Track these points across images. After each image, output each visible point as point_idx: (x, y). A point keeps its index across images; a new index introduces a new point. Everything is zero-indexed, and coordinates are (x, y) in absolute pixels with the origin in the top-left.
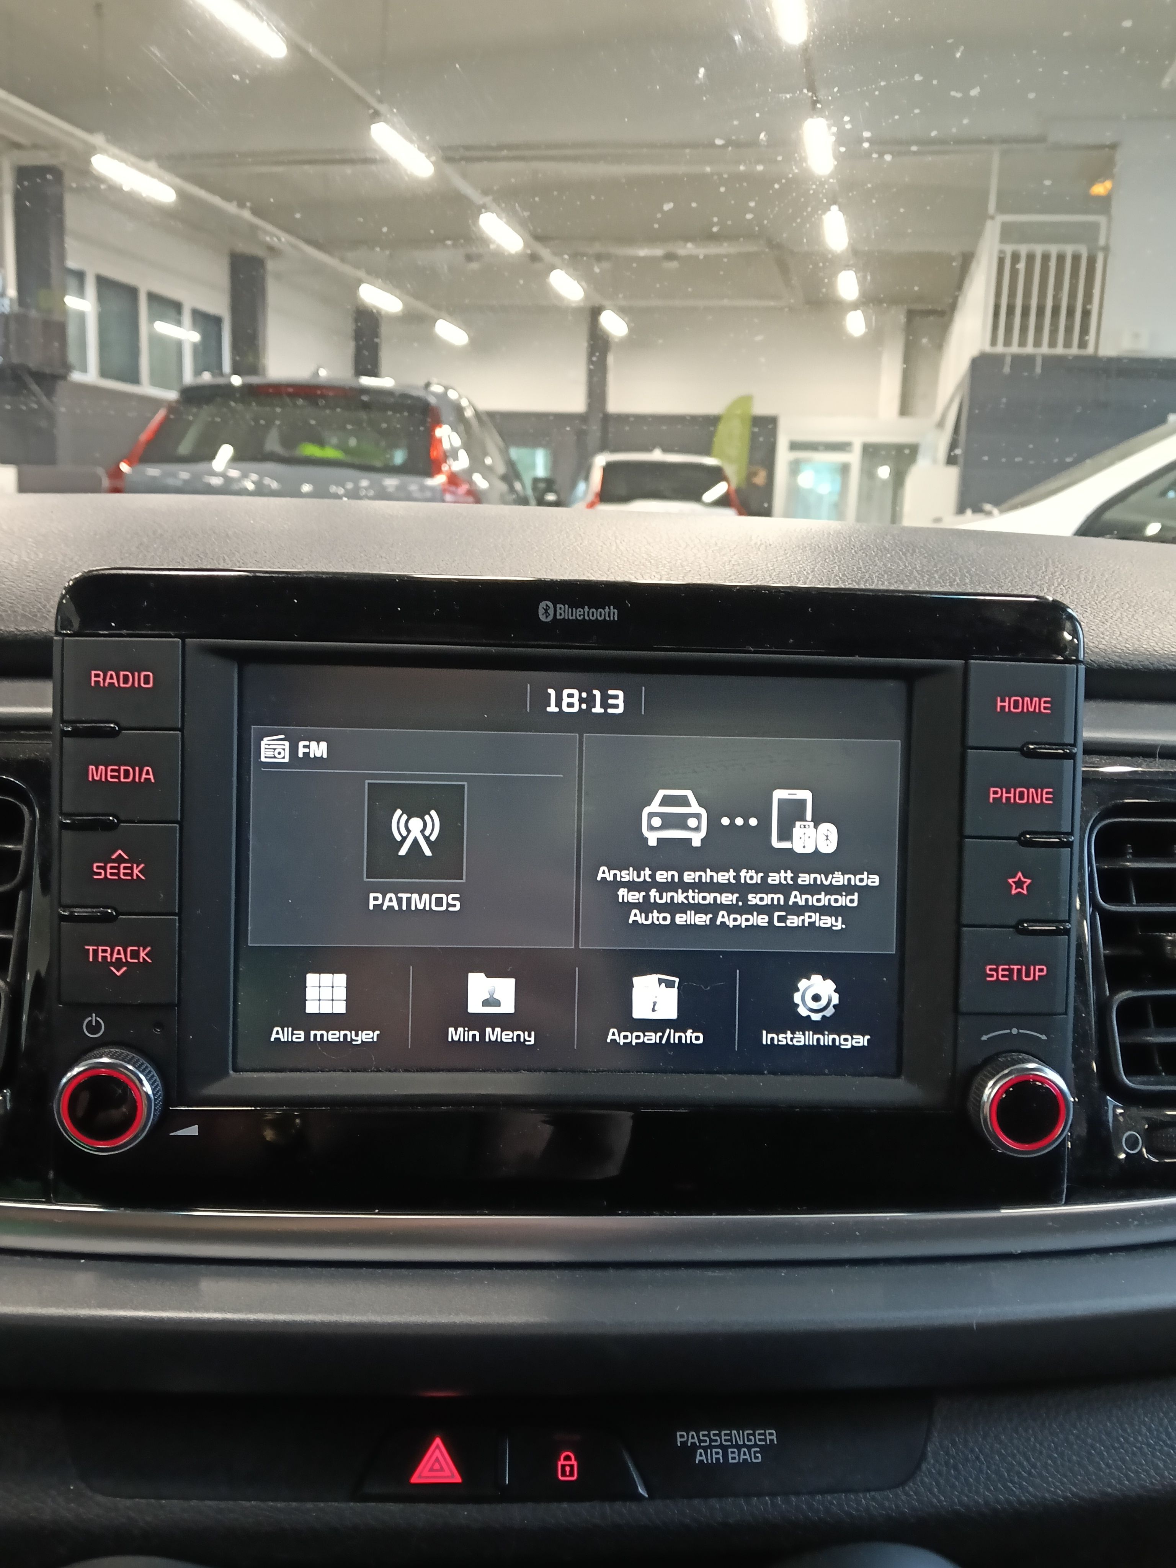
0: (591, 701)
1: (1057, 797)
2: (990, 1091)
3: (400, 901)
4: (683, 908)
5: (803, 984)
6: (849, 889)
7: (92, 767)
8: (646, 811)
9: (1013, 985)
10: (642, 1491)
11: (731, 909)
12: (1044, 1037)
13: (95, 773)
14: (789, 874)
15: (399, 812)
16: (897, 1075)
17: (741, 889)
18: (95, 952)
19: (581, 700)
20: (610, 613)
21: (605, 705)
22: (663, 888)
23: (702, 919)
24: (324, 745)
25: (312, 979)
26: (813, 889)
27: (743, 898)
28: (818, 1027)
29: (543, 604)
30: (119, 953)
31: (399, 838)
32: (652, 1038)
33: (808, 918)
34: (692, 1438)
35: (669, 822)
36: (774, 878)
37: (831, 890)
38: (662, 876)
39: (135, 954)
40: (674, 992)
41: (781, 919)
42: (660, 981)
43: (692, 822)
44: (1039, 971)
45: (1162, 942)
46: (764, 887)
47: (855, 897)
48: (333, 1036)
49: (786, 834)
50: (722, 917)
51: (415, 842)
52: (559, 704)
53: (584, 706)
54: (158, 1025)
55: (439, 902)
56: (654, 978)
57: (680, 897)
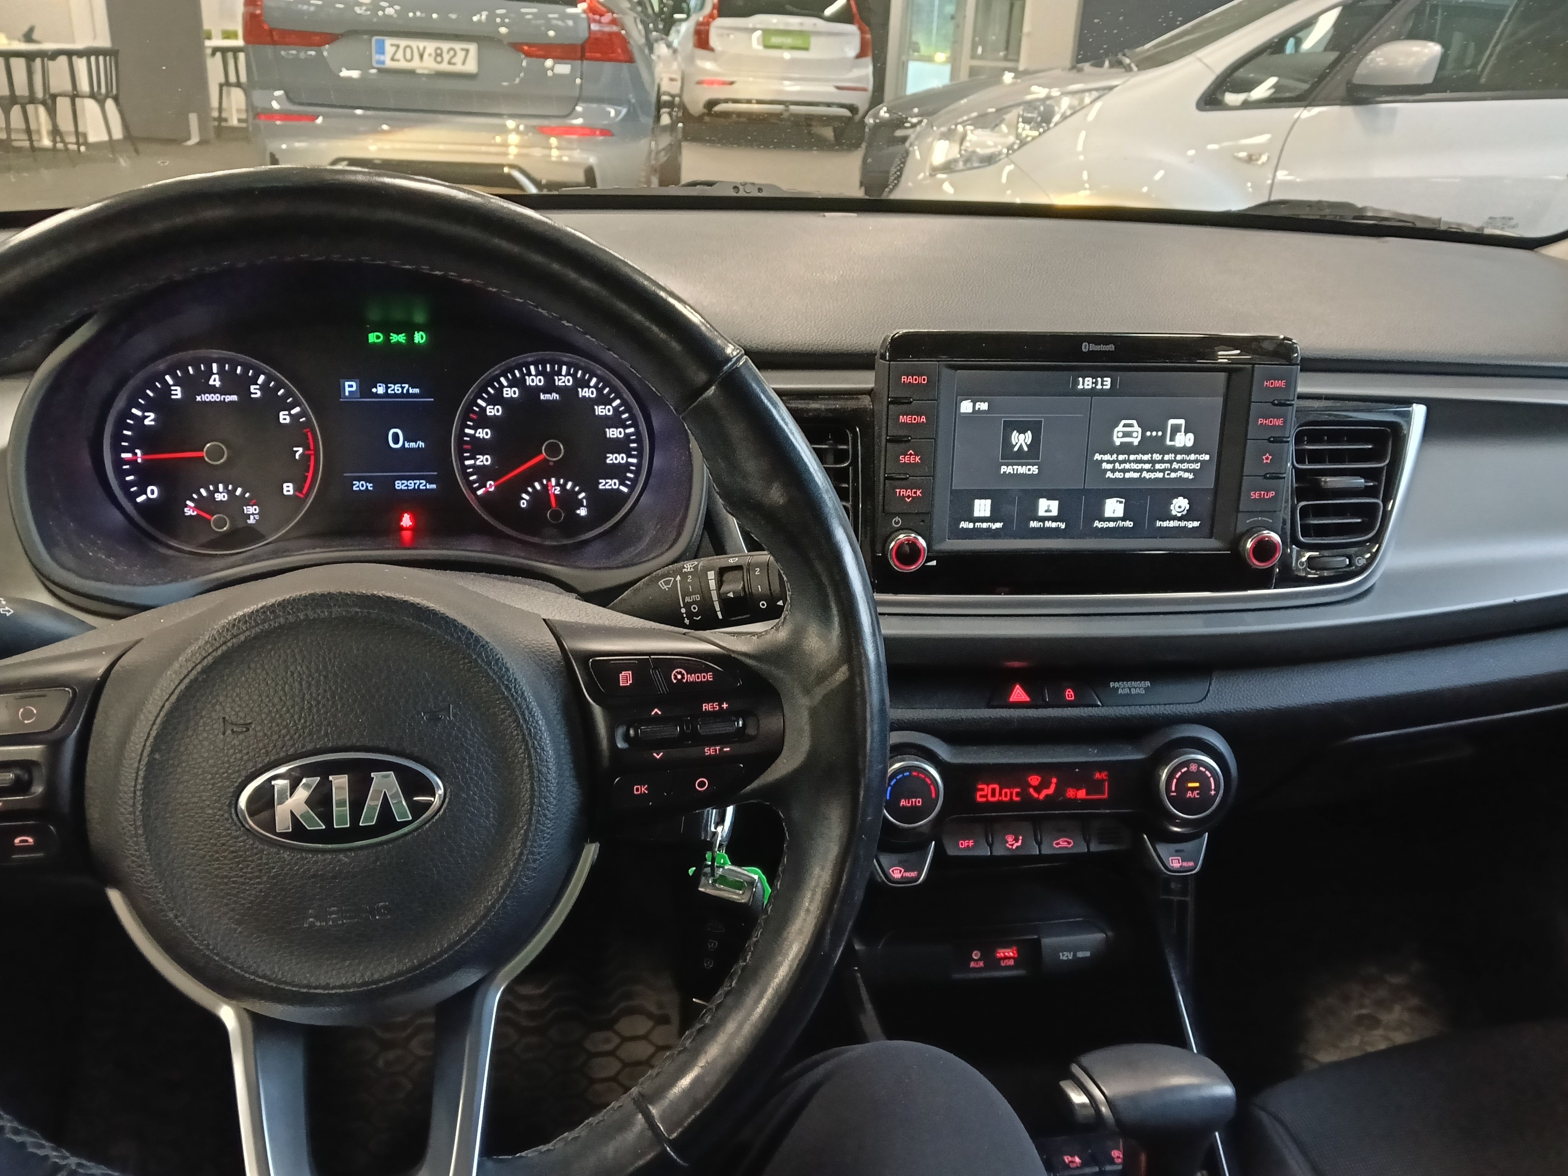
0: (1096, 383)
1: (1285, 422)
2: (1249, 545)
3: (1013, 469)
4: (1129, 471)
5: (1175, 501)
6: (1196, 461)
7: (901, 417)
8: (1116, 430)
9: (1261, 500)
10: (1099, 703)
11: (1148, 471)
12: (1271, 521)
13: (902, 419)
14: (1173, 455)
15: (1015, 432)
16: (1211, 538)
17: (1153, 462)
18: (900, 492)
19: (1093, 383)
20: (1111, 347)
21: (1102, 385)
22: (1121, 462)
23: (1136, 475)
24: (986, 404)
25: (977, 502)
26: (1182, 462)
27: (1153, 466)
28: (1180, 519)
29: (1084, 344)
30: (909, 492)
31: (1014, 444)
32: (1112, 525)
33: (1180, 473)
34: (1116, 685)
35: (1126, 434)
36: (1167, 457)
37: (1189, 462)
38: (1121, 457)
39: (915, 493)
40: (1123, 505)
41: (1168, 474)
42: (1117, 501)
43: (1135, 435)
44: (1272, 494)
45: (1320, 481)
46: (1162, 461)
47: (1199, 464)
48: (985, 525)
49: (1172, 439)
50: (1145, 474)
51: (1021, 445)
52: (1083, 385)
53: (1094, 385)
54: (923, 521)
55: (1029, 470)
56: (1115, 500)
57: (1127, 466)
